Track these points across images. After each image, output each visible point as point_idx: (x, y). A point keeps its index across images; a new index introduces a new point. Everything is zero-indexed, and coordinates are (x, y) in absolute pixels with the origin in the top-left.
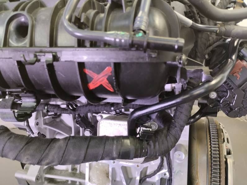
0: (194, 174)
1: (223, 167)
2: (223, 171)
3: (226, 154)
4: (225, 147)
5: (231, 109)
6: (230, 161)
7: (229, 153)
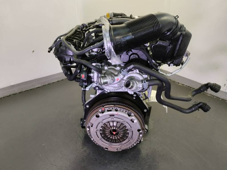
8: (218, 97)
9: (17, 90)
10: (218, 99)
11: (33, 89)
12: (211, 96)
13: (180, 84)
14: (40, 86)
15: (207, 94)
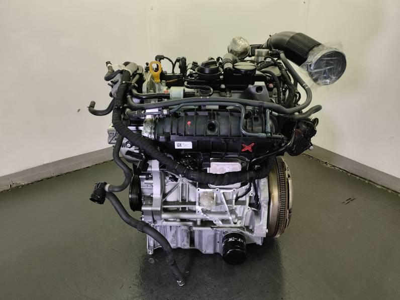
0: (271, 191)
1: (287, 184)
2: (287, 187)
3: (287, 177)
4: (287, 173)
5: (292, 152)
6: (290, 181)
7: (289, 176)
8: (396, 192)
9: (52, 172)
10: (396, 194)
11: (79, 170)
12: (382, 188)
13: (329, 166)
14: (90, 165)
15: (375, 185)
